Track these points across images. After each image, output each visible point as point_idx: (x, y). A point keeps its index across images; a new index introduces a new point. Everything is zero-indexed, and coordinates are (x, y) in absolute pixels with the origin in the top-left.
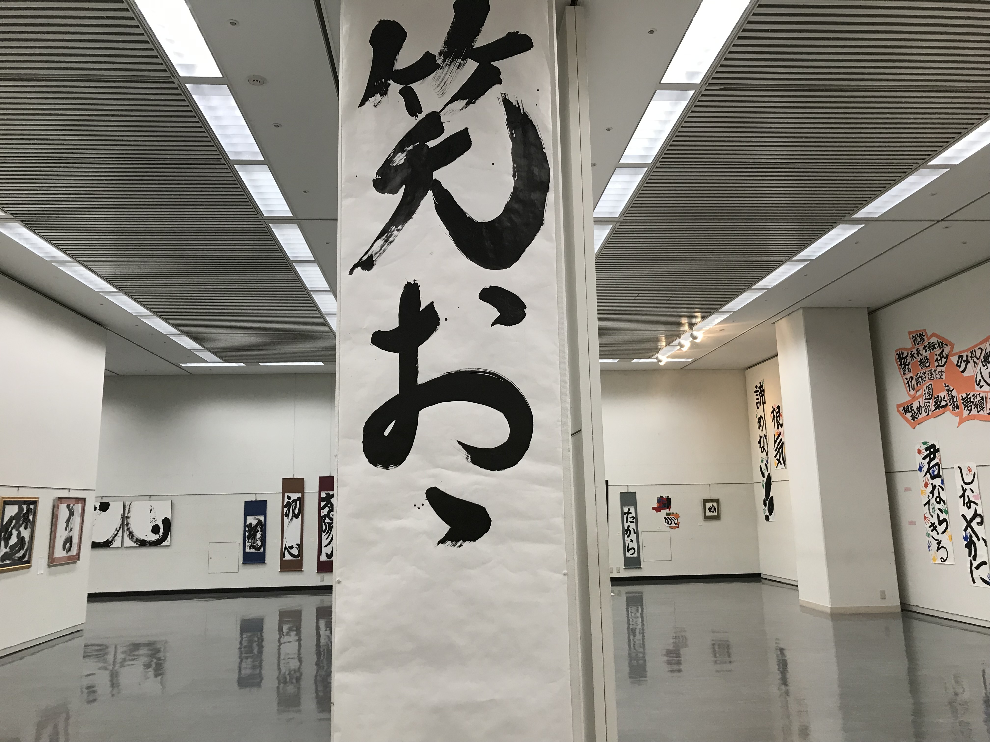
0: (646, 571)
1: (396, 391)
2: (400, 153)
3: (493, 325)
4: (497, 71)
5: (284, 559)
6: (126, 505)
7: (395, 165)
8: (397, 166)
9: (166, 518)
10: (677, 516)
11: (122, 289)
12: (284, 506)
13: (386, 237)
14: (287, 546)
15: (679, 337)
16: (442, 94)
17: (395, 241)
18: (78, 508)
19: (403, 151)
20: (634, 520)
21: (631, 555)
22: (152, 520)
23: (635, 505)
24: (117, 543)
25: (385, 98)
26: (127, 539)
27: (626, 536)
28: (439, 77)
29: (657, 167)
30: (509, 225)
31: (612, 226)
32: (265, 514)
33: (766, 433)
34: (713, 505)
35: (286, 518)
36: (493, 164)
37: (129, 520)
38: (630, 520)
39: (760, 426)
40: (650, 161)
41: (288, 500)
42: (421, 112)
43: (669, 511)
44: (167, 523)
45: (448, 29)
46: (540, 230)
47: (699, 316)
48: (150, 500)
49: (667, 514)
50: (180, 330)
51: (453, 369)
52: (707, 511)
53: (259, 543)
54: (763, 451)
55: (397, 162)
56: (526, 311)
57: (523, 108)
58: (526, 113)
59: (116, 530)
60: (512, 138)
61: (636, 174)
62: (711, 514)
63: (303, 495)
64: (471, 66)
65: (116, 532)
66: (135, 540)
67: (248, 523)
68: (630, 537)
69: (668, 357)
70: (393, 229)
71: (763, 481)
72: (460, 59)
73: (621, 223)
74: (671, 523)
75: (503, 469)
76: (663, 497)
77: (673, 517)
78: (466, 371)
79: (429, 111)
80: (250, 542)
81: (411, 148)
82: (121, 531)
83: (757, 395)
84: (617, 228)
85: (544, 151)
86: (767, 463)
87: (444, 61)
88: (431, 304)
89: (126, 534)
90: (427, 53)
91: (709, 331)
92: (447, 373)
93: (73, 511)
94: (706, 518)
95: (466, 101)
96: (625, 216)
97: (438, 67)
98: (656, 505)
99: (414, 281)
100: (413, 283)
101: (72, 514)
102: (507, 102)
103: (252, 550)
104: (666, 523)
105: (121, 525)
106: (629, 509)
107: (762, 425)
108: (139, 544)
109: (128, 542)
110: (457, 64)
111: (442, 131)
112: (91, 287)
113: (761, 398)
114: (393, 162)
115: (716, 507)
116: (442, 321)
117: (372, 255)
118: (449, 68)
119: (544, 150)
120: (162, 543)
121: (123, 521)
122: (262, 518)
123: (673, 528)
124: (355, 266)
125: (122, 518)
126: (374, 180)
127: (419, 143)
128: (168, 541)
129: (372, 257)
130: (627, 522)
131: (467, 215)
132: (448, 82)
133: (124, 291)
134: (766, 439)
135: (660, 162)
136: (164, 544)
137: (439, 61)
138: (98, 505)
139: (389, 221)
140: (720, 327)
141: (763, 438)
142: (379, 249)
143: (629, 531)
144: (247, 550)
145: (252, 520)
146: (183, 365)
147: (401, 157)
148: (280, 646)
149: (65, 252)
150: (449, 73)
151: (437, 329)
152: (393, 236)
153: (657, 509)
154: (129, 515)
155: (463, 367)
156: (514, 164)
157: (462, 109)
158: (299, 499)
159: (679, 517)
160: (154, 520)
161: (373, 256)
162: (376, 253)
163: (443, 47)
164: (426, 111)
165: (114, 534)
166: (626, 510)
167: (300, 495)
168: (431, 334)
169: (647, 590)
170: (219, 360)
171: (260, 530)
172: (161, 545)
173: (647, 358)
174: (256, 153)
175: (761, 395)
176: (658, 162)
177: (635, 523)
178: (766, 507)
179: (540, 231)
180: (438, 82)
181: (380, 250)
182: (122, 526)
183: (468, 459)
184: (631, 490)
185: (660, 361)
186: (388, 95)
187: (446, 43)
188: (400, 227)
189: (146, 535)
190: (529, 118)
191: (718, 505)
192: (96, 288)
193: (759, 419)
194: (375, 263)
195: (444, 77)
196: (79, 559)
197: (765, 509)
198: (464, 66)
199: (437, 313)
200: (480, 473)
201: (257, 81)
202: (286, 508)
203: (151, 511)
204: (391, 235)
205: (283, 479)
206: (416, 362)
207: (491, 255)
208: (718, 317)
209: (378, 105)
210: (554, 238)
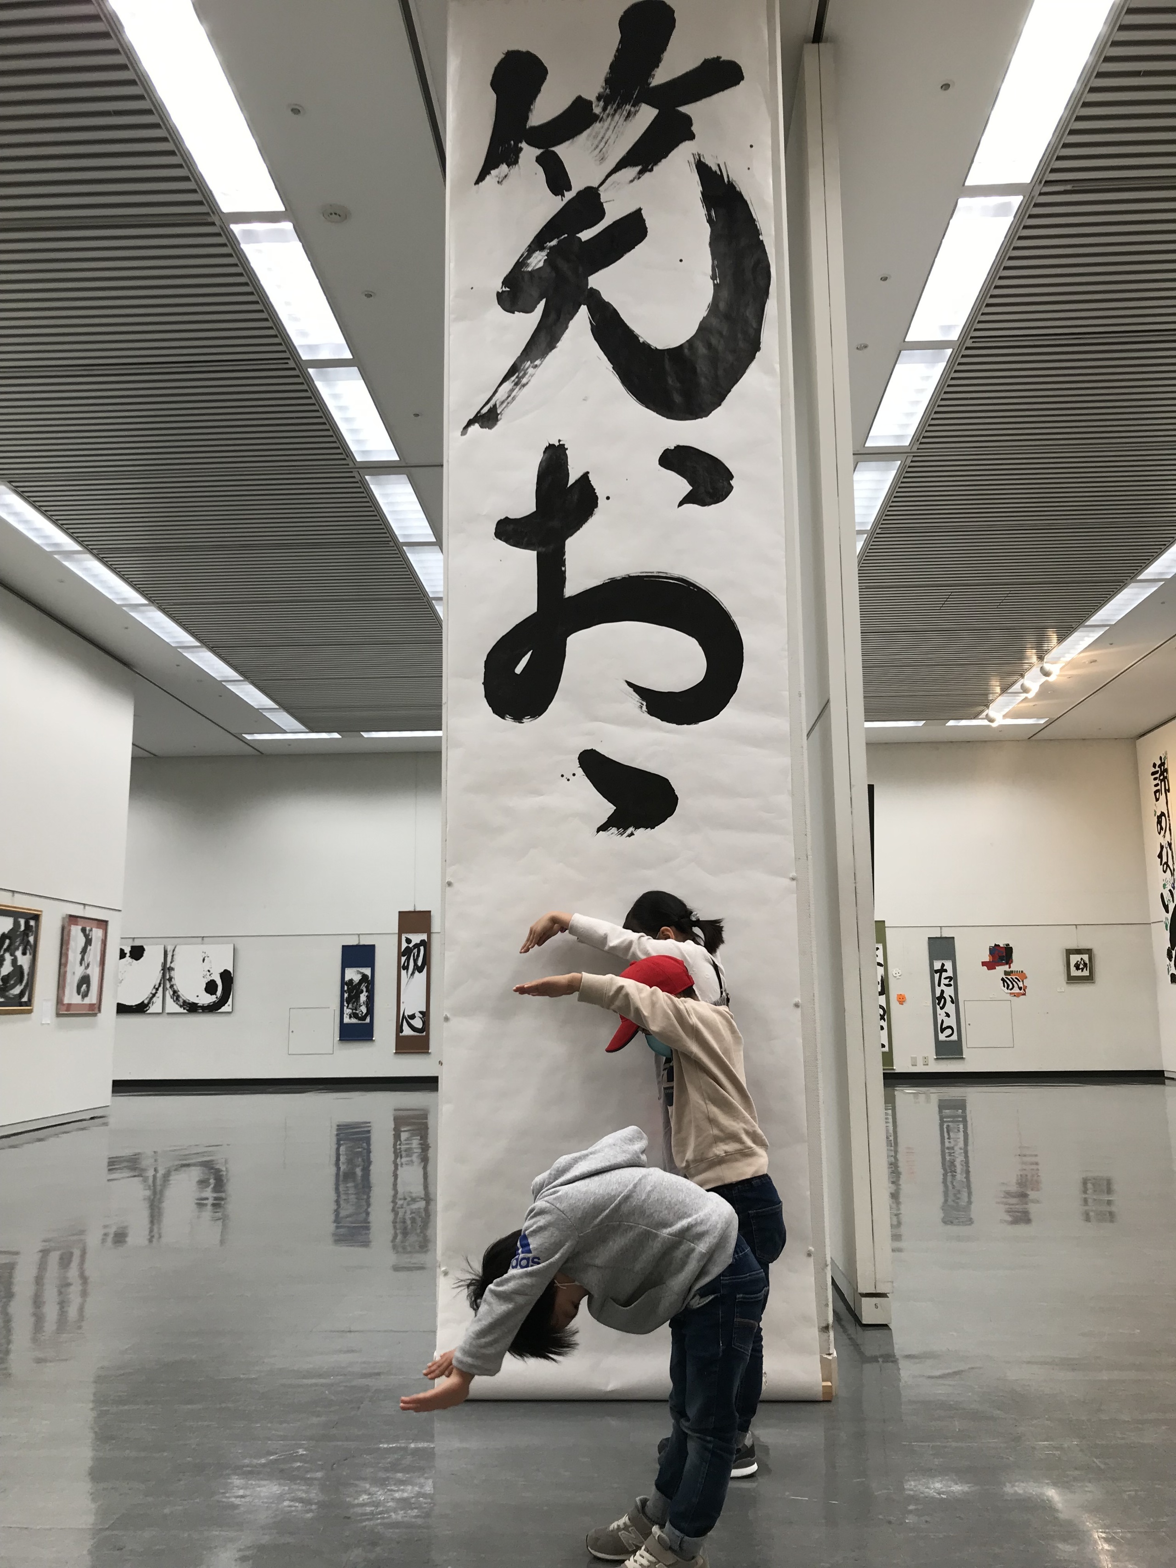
0: (970, 1064)
1: (532, 608)
2: (538, 252)
3: (681, 504)
4: (687, 121)
5: (401, 1034)
6: (168, 951)
7: (530, 269)
8: (533, 271)
9: (225, 971)
10: (1022, 975)
11: (154, 600)
12: (401, 954)
13: (517, 377)
14: (406, 1014)
15: (1022, 676)
16: (602, 159)
17: (530, 383)
18: (97, 934)
19: (542, 249)
20: (952, 983)
21: (946, 1037)
22: (205, 973)
23: (952, 956)
24: (156, 1007)
25: (515, 170)
26: (169, 1001)
27: (938, 1007)
28: (597, 134)
29: (967, 348)
30: (705, 350)
31: (900, 462)
32: (371, 964)
33: (1171, 840)
34: (1082, 959)
35: (403, 972)
36: (681, 261)
37: (172, 973)
38: (944, 981)
39: (1161, 828)
40: (954, 336)
41: (407, 945)
42: (569, 188)
43: (1010, 967)
44: (227, 977)
45: (610, 58)
46: (755, 358)
47: (1054, 638)
48: (202, 944)
49: (1006, 973)
50: (241, 673)
51: (619, 572)
52: (1073, 968)
53: (364, 1009)
54: (1167, 869)
55: (533, 265)
56: (732, 482)
57: (728, 176)
58: (732, 183)
59: (154, 987)
60: (710, 221)
61: (935, 362)
62: (1079, 973)
63: (429, 937)
64: (647, 114)
65: (154, 991)
66: (181, 1003)
67: (347, 979)
68: (945, 1009)
69: (1005, 716)
70: (527, 366)
71: (1167, 919)
72: (629, 105)
73: (914, 456)
74: (1013, 986)
75: (697, 721)
76: (999, 945)
77: (1016, 978)
78: (639, 576)
79: (581, 187)
80: (350, 1009)
81: (554, 243)
82: (161, 989)
83: (1155, 779)
84: (909, 467)
85: (761, 239)
86: (1172, 889)
87: (604, 109)
88: (585, 477)
89: (169, 993)
90: (579, 98)
91: (1072, 664)
92: (610, 580)
93: (90, 937)
94: (1071, 979)
95: (638, 168)
96: (921, 443)
97: (595, 118)
98: (987, 958)
99: (559, 441)
100: (557, 444)
101: (88, 942)
102: (702, 168)
103: (354, 1021)
104: (1004, 986)
105: (161, 980)
106: (943, 965)
107: (1164, 827)
108: (188, 1008)
109: (172, 1006)
110: (625, 113)
111: (601, 214)
112: (110, 597)
113: (1163, 783)
114: (528, 265)
115: (1087, 961)
116: (601, 501)
117: (495, 406)
119: (760, 237)
120: (220, 1008)
121: (164, 975)
122: (367, 971)
123: (1015, 995)
124: (470, 423)
125: (162, 970)
126: (498, 293)
127: (566, 235)
128: (229, 1005)
129: (496, 409)
130: (939, 985)
131: (640, 338)
132: (611, 142)
133: (157, 603)
134: (1171, 849)
135: (972, 338)
136: (224, 1009)
137: (597, 110)
138: (127, 950)
139: (522, 354)
140: (1089, 656)
141: (1166, 848)
142: (507, 395)
143: (943, 1000)
144: (347, 1020)
145: (352, 974)
146: (249, 737)
147: (540, 258)
148: (396, 1168)
149: (71, 535)
150: (612, 127)
151: (594, 512)
152: (527, 376)
153: (989, 966)
154: (172, 965)
155: (634, 570)
156: (714, 258)
157: (632, 181)
158: (423, 943)
159: (1026, 978)
160: (208, 973)
161: (498, 406)
162: (502, 403)
163: (603, 88)
164: (578, 186)
165: (151, 993)
166: (937, 965)
167: (424, 937)
168: (585, 520)
169: (973, 1095)
170: (302, 728)
171: (365, 990)
172: (219, 1011)
173: (971, 719)
174: (339, 347)
175: (1162, 778)
176: (969, 337)
177: (953, 987)
178: (1171, 961)
179: (755, 360)
180: (596, 142)
181: (508, 397)
182: (162, 982)
183: (641, 707)
184: (946, 933)
185: (992, 721)
186: (519, 167)
187: (607, 81)
188: (537, 362)
189: (198, 996)
190: (738, 189)
191: (1090, 959)
192: (118, 599)
193: (1159, 818)
194: (499, 416)
195: (605, 134)
196: (100, 1011)
197: (1170, 965)
198: (635, 114)
199: (594, 489)
200: (660, 729)
201: (335, 214)
202: (404, 956)
203: (204, 960)
204: (525, 374)
205: (400, 912)
206: (563, 563)
207: (678, 399)
208: (1084, 637)
209: (504, 181)
210: (778, 370)
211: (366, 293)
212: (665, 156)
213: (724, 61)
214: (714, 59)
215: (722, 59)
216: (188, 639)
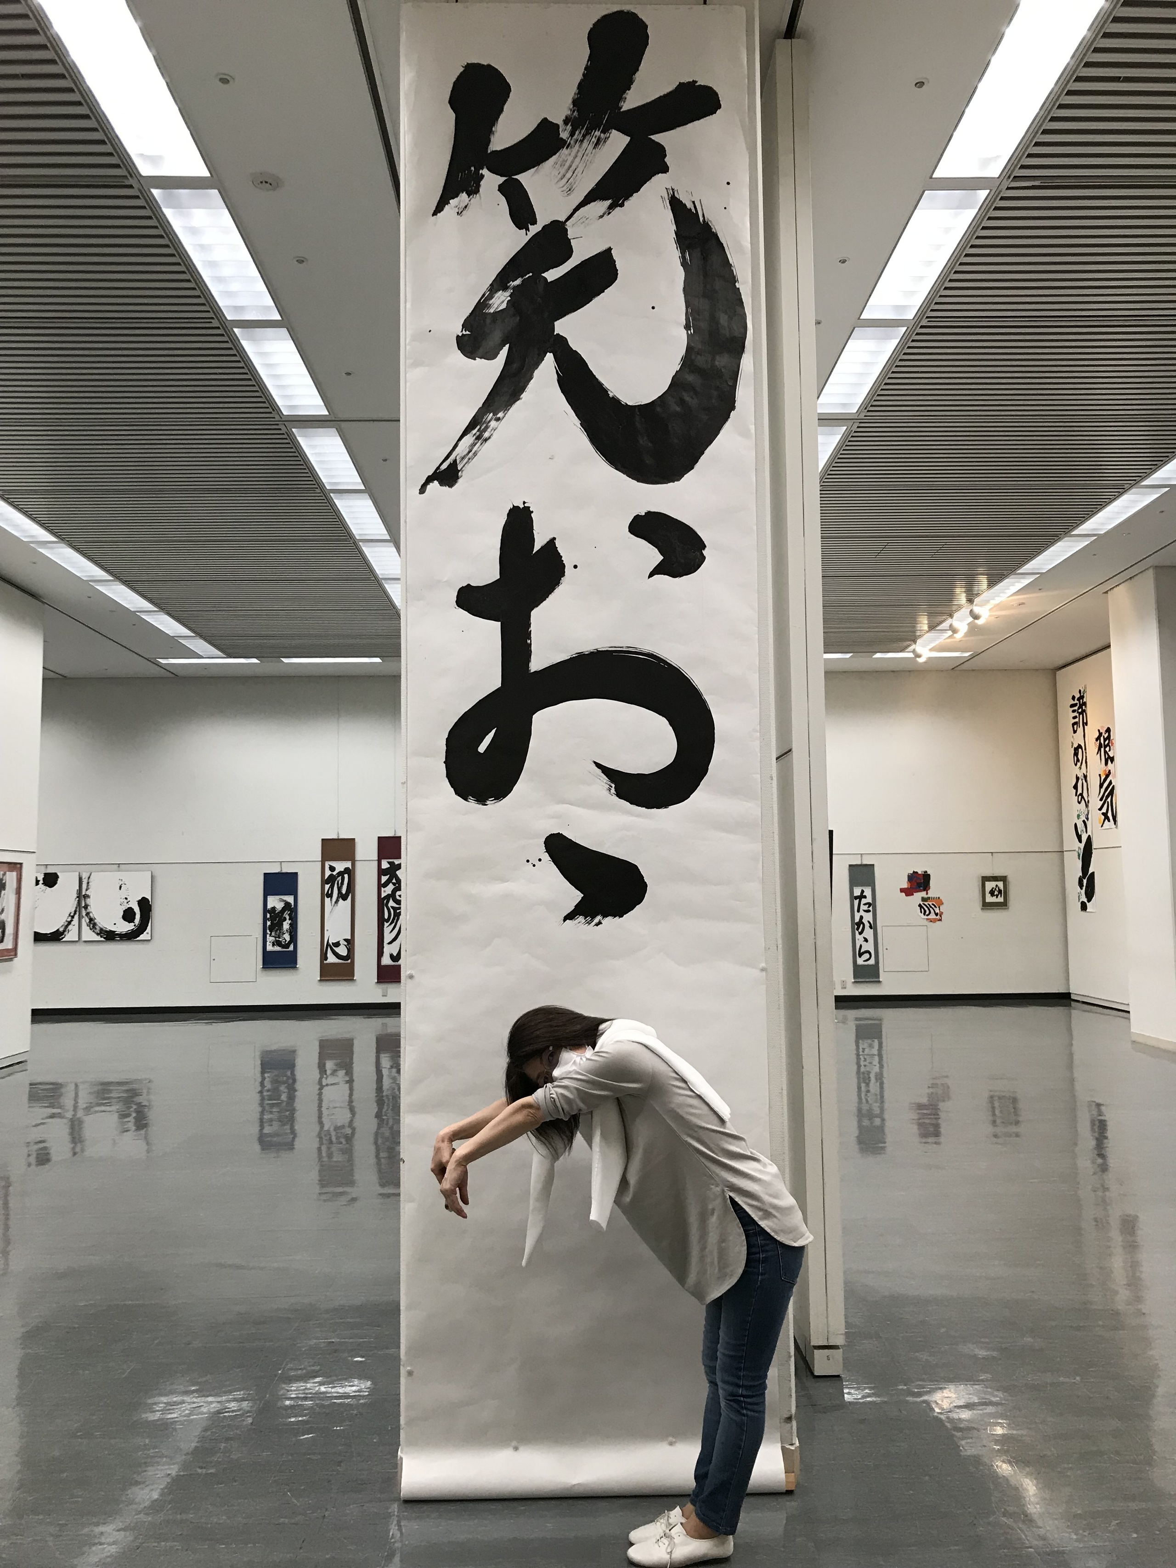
0: (888, 986)
1: (495, 682)
2: (501, 291)
3: (651, 575)
4: (660, 151)
5: (325, 962)
6: (83, 878)
7: (492, 311)
8: (495, 313)
9: (143, 898)
10: (939, 902)
11: (63, 537)
12: (324, 882)
13: (478, 431)
14: (330, 942)
15: (951, 616)
16: (570, 190)
17: (492, 438)
18: (11, 879)
19: (505, 288)
20: (871, 909)
21: (864, 961)
22: (122, 901)
23: (871, 883)
24: (71, 935)
25: (475, 199)
26: (85, 928)
27: (857, 932)
28: (564, 161)
29: (922, 327)
30: (678, 409)
31: (845, 428)
32: (294, 892)
33: (1087, 772)
34: (997, 886)
35: (327, 900)
37: (88, 901)
38: (863, 907)
39: (1078, 760)
40: (910, 315)
41: (331, 873)
42: (534, 222)
43: (927, 894)
44: (145, 905)
45: (578, 77)
46: (729, 417)
47: (984, 581)
48: (118, 871)
49: (923, 899)
50: (157, 606)
51: (587, 647)
52: (988, 896)
53: (287, 937)
54: (1081, 800)
55: (495, 306)
56: (705, 552)
57: (703, 215)
58: (708, 223)
59: (70, 915)
60: (684, 264)
61: (889, 338)
62: (994, 899)
63: (353, 865)
64: (618, 142)
65: (69, 919)
66: (98, 931)
67: (269, 906)
68: (864, 935)
69: (931, 650)
70: (489, 418)
71: (1080, 848)
72: (599, 131)
73: (860, 423)
74: (930, 912)
75: (666, 806)
76: (917, 872)
77: (933, 904)
78: (607, 651)
79: (547, 222)
80: (273, 936)
81: (518, 282)
82: (76, 917)
83: (1074, 711)
84: (855, 432)
85: (738, 287)
86: (1086, 820)
87: (572, 134)
88: (552, 542)
89: (85, 920)
90: (545, 120)
91: (999, 607)
92: (577, 653)
93: (4, 881)
94: (986, 905)
95: (609, 202)
96: (868, 411)
97: (562, 144)
98: (905, 885)
99: (524, 503)
100: (522, 506)
101: (2, 886)
102: (675, 204)
103: (277, 948)
104: (921, 912)
105: (76, 907)
106: (863, 891)
107: (1080, 759)
108: (105, 936)
109: (89, 934)
110: (594, 140)
111: (568, 253)
112: (18, 535)
113: (1081, 716)
114: (489, 306)
115: (1002, 888)
116: (568, 570)
117: (455, 461)
118: (580, 146)
119: (737, 284)
120: (139, 936)
121: (79, 902)
122: (290, 899)
123: (931, 921)
124: (429, 480)
125: (77, 897)
126: (458, 336)
127: (531, 274)
128: (147, 933)
129: (456, 465)
130: (858, 911)
131: (609, 393)
132: (579, 170)
133: (68, 541)
134: (1086, 781)
135: (927, 317)
136: (142, 937)
137: (564, 135)
138: (41, 878)
139: (483, 404)
140: (1018, 599)
141: (1082, 780)
142: (467, 450)
143: (862, 925)
144: (270, 948)
145: (275, 902)
146: (163, 661)
147: (503, 298)
148: (321, 1090)
150: (580, 155)
151: (561, 582)
152: (489, 430)
153: (908, 892)
154: (88, 893)
155: (603, 645)
156: (687, 307)
157: (601, 217)
158: (347, 870)
159: (942, 904)
160: (126, 901)
161: (458, 462)
162: (463, 458)
163: (571, 110)
164: (543, 219)
165: (67, 921)
166: (857, 892)
167: (348, 864)
168: (551, 590)
169: (889, 1016)
170: (220, 653)
171: (288, 917)
172: (138, 939)
173: (898, 652)
174: (267, 308)
175: (1080, 710)
176: (925, 317)
177: (871, 913)
178: (1082, 889)
179: (730, 420)
180: (563, 171)
181: (469, 452)
182: (78, 910)
183: (610, 790)
184: (866, 862)
185: (919, 656)
186: (480, 195)
187: (575, 102)
188: (500, 415)
189: (115, 924)
190: (714, 230)
191: (1005, 886)
192: (25, 537)
193: (1076, 750)
194: (460, 474)
195: (572, 162)
196: (16, 955)
197: (1081, 893)
198: (605, 142)
199: (561, 557)
200: (629, 813)
201: (266, 182)
202: (328, 884)
203: (120, 887)
204: (487, 428)
205: (323, 840)
206: (528, 635)
207: (649, 460)
208: (1015, 583)
209: (464, 212)
210: (753, 431)
211: (297, 259)
212: (637, 190)
213: (700, 85)
214: (689, 83)
215: (697, 84)
216: (98, 573)
